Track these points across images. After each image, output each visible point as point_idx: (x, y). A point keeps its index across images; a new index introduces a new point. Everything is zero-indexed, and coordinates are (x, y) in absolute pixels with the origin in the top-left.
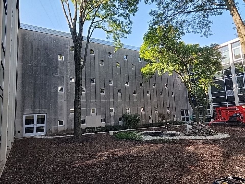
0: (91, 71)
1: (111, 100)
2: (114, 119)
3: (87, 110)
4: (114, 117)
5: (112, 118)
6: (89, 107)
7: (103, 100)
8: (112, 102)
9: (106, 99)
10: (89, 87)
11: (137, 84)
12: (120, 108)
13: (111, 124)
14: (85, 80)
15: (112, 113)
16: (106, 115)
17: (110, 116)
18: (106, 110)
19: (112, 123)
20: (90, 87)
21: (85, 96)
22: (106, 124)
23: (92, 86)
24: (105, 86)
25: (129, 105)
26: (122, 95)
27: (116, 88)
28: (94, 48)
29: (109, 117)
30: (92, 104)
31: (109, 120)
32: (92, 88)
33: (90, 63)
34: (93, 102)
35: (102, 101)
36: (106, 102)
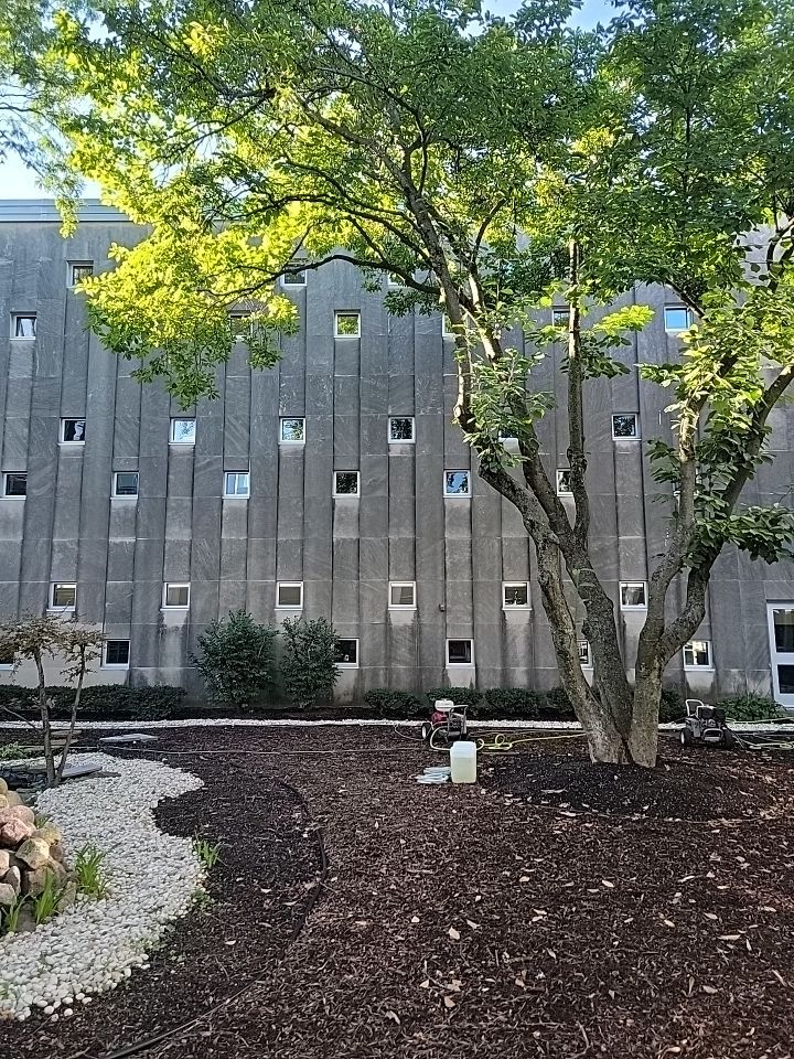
0: (66, 378)
1: (178, 533)
2: (183, 650)
3: (26, 592)
4: (185, 634)
5: (173, 645)
6: (37, 577)
7: (125, 534)
8: (179, 544)
9: (141, 530)
10: (46, 465)
11: (365, 433)
12: (229, 584)
13: (159, 676)
14: (26, 430)
15: (175, 615)
16: (137, 623)
17: (161, 630)
18: (139, 593)
19: (172, 671)
20: (49, 467)
21: (21, 515)
22: (130, 674)
23: (62, 457)
24: (144, 454)
25: (298, 562)
26: (252, 504)
27: (209, 464)
28: (91, 251)
29: (153, 632)
30: (57, 557)
31: (151, 651)
32: (61, 467)
33: (60, 332)
34: (63, 547)
35: (118, 540)
36: (141, 547)
